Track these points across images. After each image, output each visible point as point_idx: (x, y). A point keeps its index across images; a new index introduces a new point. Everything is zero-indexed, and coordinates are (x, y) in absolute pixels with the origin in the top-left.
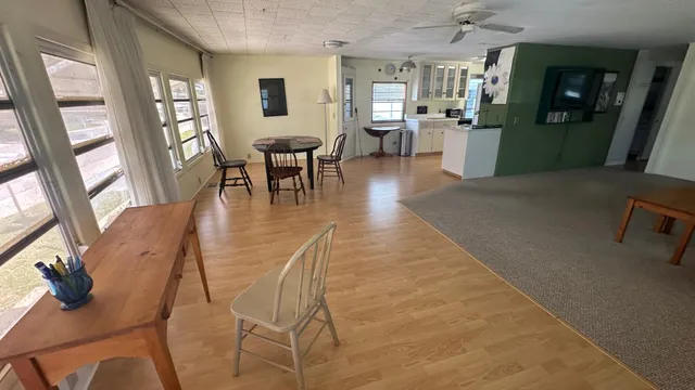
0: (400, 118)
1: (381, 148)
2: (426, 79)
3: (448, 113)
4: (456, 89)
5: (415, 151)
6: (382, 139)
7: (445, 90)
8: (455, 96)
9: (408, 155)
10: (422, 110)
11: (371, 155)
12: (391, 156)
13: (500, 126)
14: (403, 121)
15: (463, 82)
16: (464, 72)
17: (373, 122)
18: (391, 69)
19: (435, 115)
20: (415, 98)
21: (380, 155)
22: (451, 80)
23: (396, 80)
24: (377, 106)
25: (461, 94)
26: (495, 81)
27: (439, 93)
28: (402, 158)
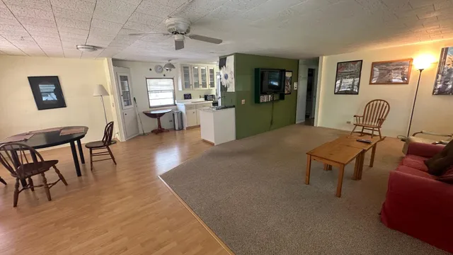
0: (172, 103)
1: (160, 126)
2: (186, 75)
3: (206, 98)
4: (208, 82)
5: (186, 126)
6: (159, 119)
7: (200, 83)
8: (208, 87)
9: (181, 128)
10: (188, 97)
11: (152, 132)
12: (168, 131)
13: (234, 106)
14: (176, 105)
15: (212, 77)
16: (212, 71)
17: (150, 107)
18: (159, 69)
19: (197, 99)
20: (180, 89)
21: (159, 131)
22: (204, 76)
23: (165, 77)
24: (152, 96)
25: (212, 85)
26: (226, 77)
27: (197, 85)
28: (177, 132)
